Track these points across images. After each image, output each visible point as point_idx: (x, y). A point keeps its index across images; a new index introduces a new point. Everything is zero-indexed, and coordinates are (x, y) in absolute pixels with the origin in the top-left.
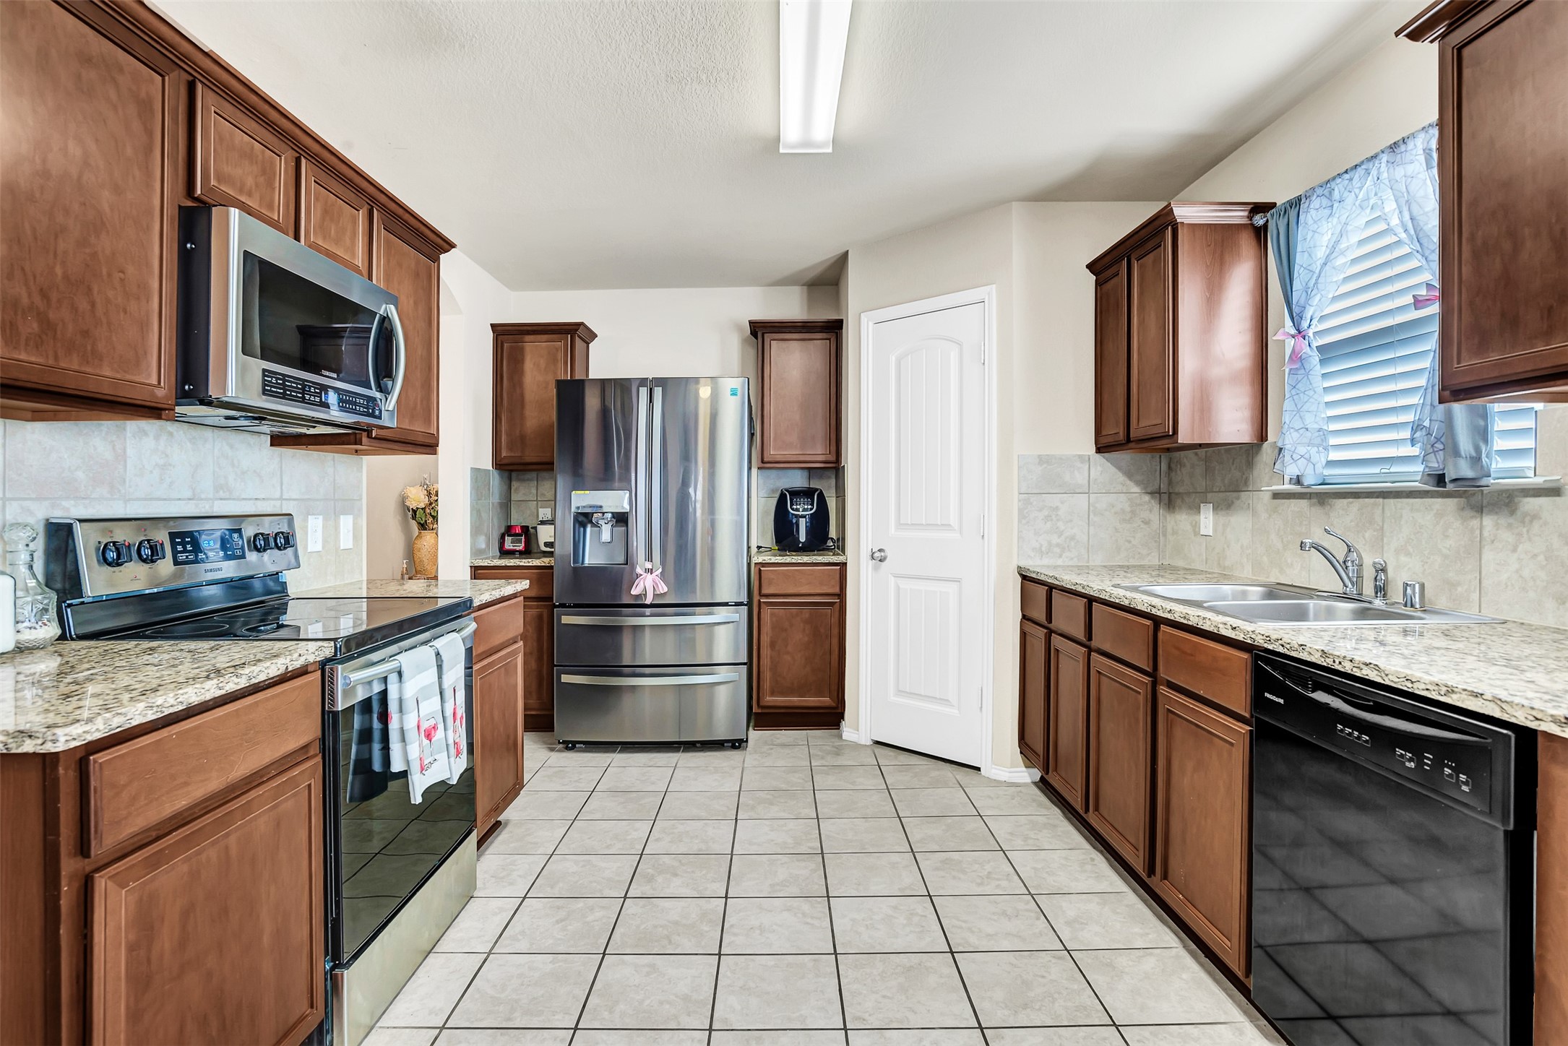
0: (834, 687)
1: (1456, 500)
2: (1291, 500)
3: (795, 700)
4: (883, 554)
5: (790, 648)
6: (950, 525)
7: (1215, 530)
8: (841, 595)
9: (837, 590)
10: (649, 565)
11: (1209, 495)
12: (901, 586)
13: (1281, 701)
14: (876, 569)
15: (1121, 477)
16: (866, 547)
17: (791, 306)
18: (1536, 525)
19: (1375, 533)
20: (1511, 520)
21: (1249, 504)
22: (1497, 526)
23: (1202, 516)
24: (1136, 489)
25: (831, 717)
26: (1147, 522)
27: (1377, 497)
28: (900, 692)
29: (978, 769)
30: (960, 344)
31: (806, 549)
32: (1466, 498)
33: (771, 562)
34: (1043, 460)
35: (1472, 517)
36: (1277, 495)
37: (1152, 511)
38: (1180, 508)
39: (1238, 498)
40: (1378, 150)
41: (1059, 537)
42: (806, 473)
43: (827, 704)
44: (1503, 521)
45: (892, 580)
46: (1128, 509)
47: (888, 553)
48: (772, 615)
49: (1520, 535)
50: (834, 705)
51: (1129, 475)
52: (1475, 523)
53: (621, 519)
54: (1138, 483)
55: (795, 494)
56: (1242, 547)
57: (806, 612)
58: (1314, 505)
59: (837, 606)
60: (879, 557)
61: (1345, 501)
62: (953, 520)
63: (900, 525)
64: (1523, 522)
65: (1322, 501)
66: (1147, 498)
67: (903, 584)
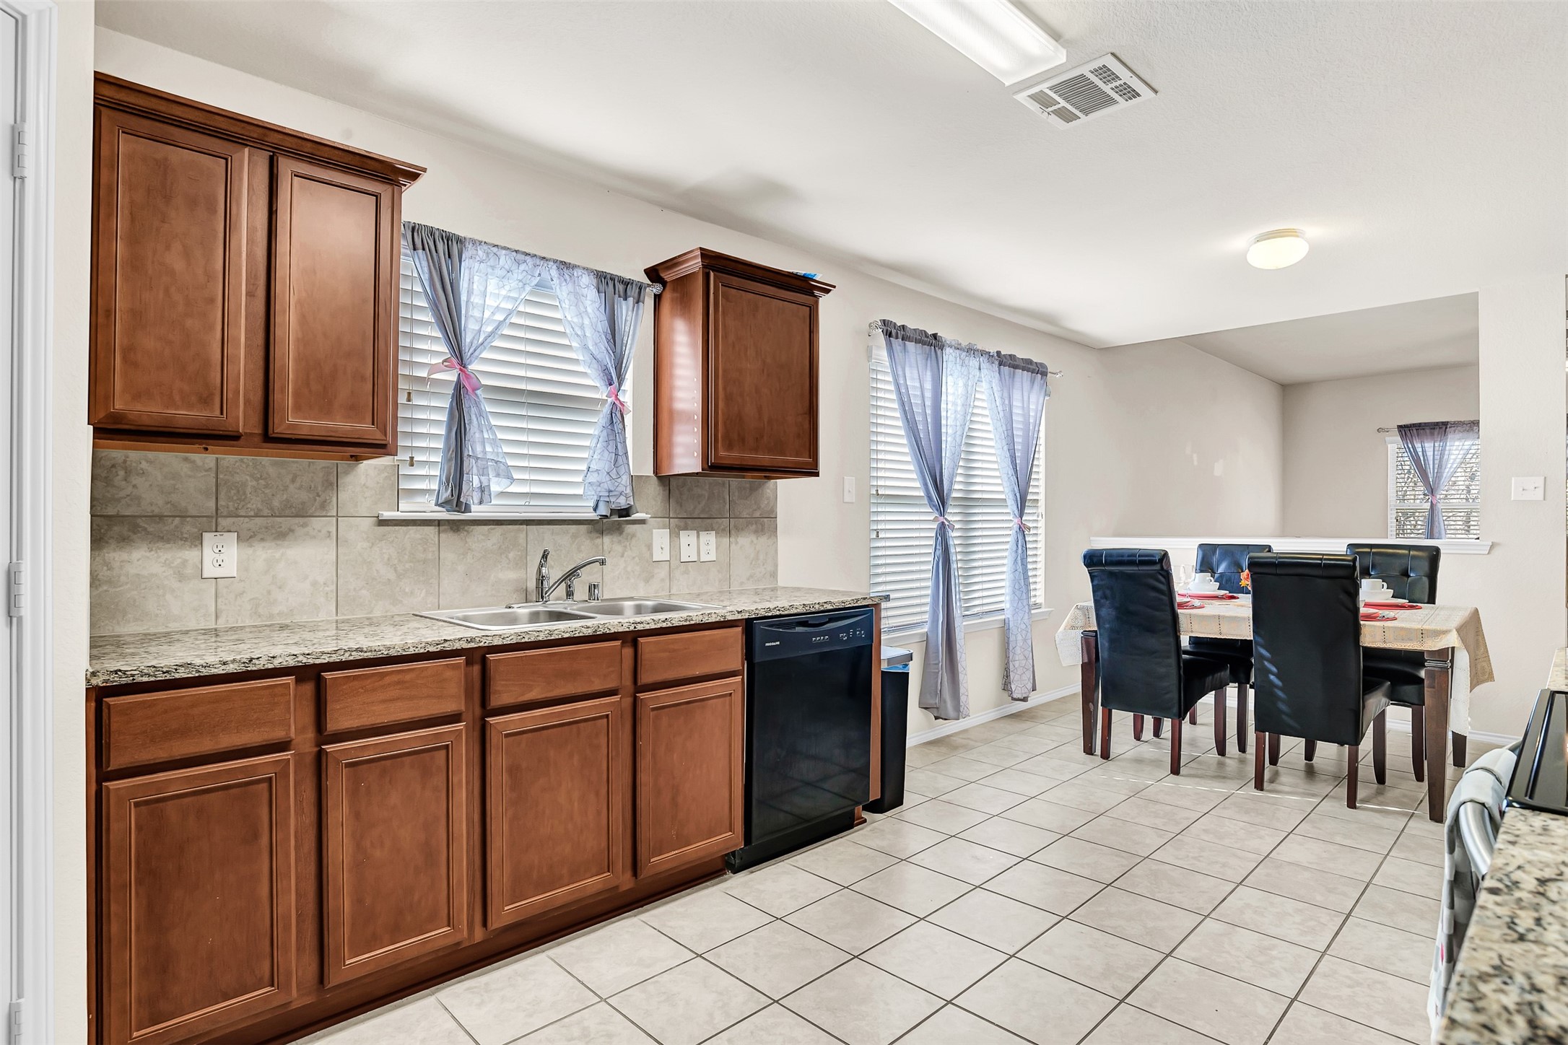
1: (586, 526)
2: (410, 527)
11: (224, 522)
13: (778, 643)
18: (634, 541)
19: (519, 553)
20: (620, 538)
21: (329, 532)
22: (612, 542)
32: (593, 525)
35: (597, 538)
39: (303, 526)
44: (616, 538)
49: (625, 547)
52: (599, 541)
56: (314, 584)
61: (486, 528)
64: (627, 539)
65: (455, 528)
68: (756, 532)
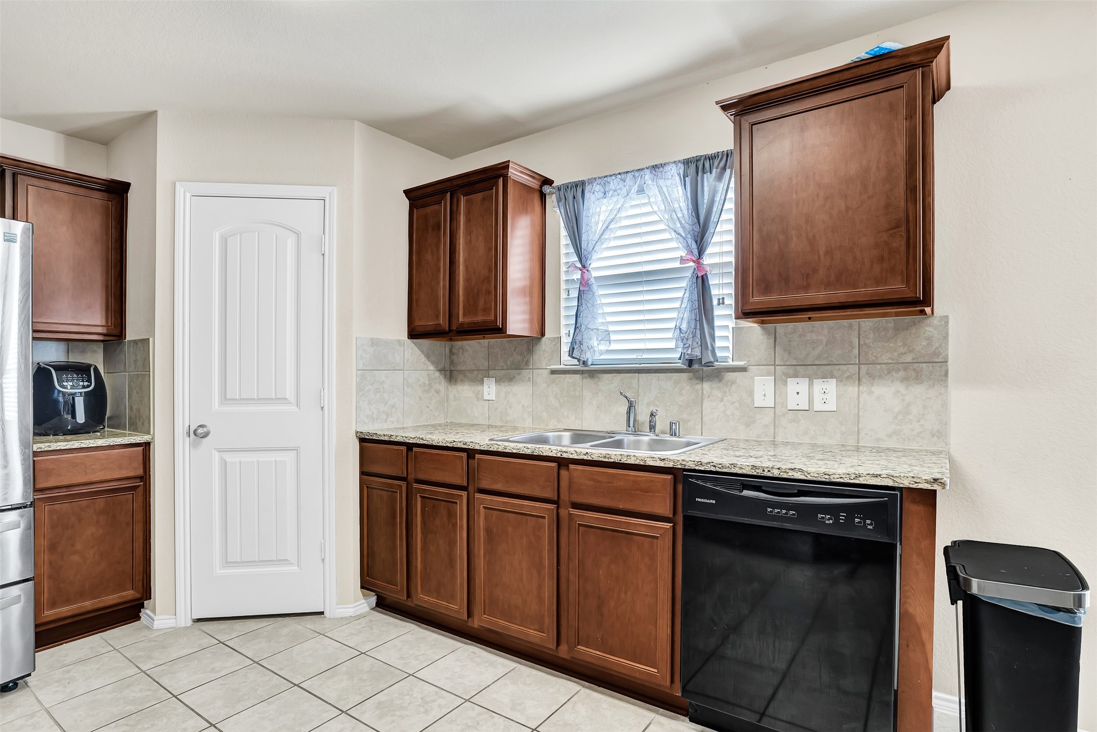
0: (138, 577)
1: (686, 374)
2: (567, 375)
3: (88, 604)
4: (205, 430)
5: (79, 546)
6: (286, 399)
7: (497, 395)
8: (145, 478)
9: (140, 472)
11: (491, 372)
12: (227, 461)
13: (714, 502)
14: (194, 445)
15: (423, 358)
16: (183, 422)
18: (734, 387)
19: (633, 394)
20: (720, 385)
21: (529, 378)
22: (712, 388)
23: (485, 387)
24: (432, 367)
25: (130, 611)
26: (438, 392)
27: (634, 373)
28: (227, 563)
29: (322, 613)
30: (298, 234)
32: (693, 373)
33: (50, 449)
34: (374, 342)
35: (697, 384)
36: (553, 372)
37: (441, 384)
38: (462, 381)
39: (519, 374)
40: (645, 167)
41: (385, 405)
43: (130, 598)
44: (715, 384)
45: (216, 455)
46: (427, 382)
47: (211, 427)
48: (51, 512)
49: (725, 392)
50: (139, 596)
51: (428, 357)
52: (699, 386)
54: (433, 363)
55: (63, 368)
56: (523, 406)
57: (100, 502)
58: (586, 377)
59: (140, 490)
60: (199, 434)
61: (610, 375)
62: (290, 394)
63: (225, 399)
64: (726, 385)
65: (592, 375)
66: (437, 374)
67: (230, 458)
68: (905, 380)
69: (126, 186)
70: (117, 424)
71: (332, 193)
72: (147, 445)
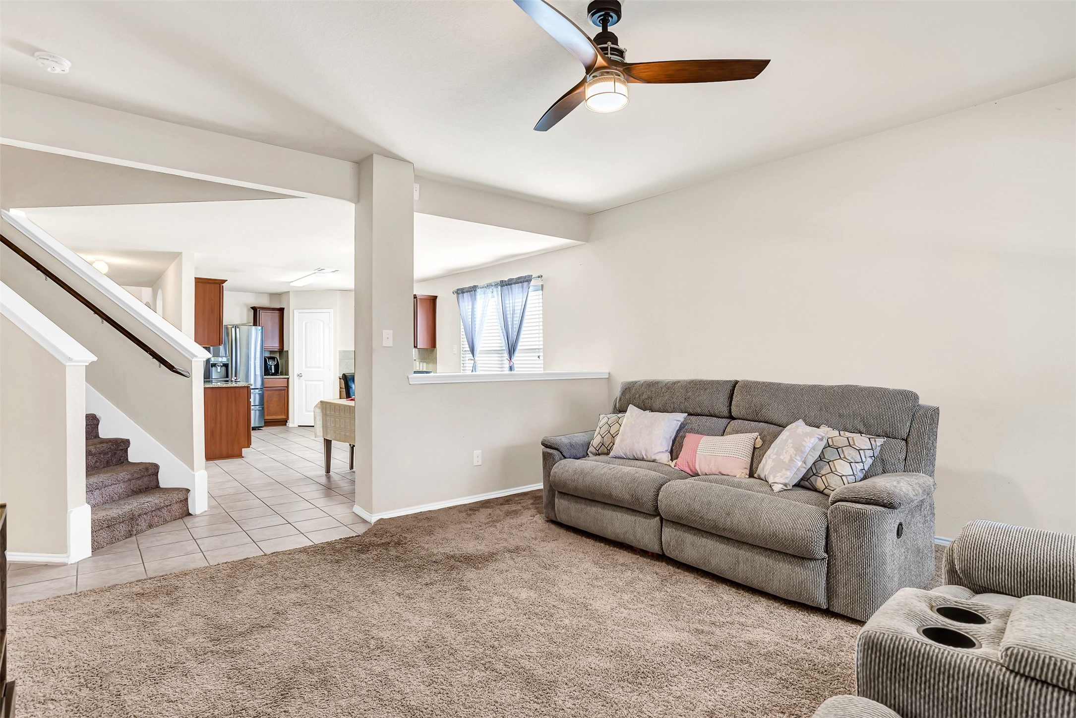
0: (286, 413)
3: (274, 417)
6: (320, 367)
8: (288, 387)
9: (286, 385)
10: (235, 378)
14: (299, 379)
16: (296, 372)
17: (264, 302)
25: (284, 422)
30: (324, 322)
31: (273, 374)
33: (266, 378)
34: (345, 351)
42: (269, 352)
43: (283, 418)
45: (304, 382)
47: (302, 374)
48: (267, 393)
50: (286, 419)
53: (226, 366)
55: (270, 358)
57: (277, 392)
59: (286, 390)
60: (300, 376)
62: (322, 366)
63: (306, 367)
67: (307, 382)
69: (284, 308)
70: (282, 374)
71: (331, 311)
72: (288, 378)
